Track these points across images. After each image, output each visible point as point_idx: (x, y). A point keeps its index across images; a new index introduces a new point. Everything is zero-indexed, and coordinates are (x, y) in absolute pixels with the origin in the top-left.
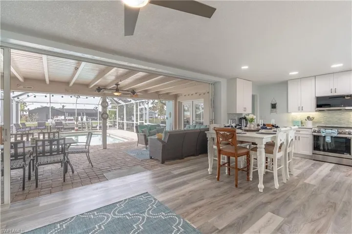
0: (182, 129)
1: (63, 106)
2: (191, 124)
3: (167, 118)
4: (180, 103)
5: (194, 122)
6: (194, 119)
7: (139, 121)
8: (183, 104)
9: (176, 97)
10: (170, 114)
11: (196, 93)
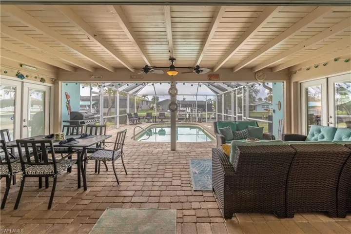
0: (293, 133)
1: (184, 99)
2: (324, 123)
3: (274, 111)
4: (298, 85)
5: (332, 120)
6: (332, 113)
7: (237, 114)
8: (305, 86)
9: (289, 73)
10: (280, 104)
11: (336, 60)
